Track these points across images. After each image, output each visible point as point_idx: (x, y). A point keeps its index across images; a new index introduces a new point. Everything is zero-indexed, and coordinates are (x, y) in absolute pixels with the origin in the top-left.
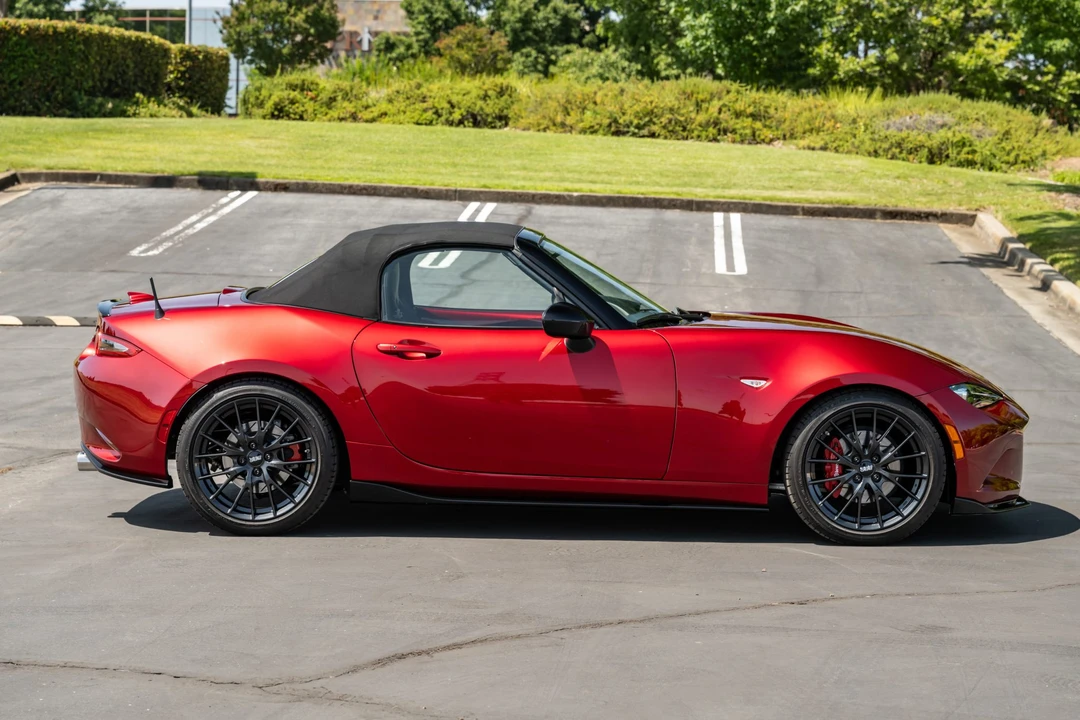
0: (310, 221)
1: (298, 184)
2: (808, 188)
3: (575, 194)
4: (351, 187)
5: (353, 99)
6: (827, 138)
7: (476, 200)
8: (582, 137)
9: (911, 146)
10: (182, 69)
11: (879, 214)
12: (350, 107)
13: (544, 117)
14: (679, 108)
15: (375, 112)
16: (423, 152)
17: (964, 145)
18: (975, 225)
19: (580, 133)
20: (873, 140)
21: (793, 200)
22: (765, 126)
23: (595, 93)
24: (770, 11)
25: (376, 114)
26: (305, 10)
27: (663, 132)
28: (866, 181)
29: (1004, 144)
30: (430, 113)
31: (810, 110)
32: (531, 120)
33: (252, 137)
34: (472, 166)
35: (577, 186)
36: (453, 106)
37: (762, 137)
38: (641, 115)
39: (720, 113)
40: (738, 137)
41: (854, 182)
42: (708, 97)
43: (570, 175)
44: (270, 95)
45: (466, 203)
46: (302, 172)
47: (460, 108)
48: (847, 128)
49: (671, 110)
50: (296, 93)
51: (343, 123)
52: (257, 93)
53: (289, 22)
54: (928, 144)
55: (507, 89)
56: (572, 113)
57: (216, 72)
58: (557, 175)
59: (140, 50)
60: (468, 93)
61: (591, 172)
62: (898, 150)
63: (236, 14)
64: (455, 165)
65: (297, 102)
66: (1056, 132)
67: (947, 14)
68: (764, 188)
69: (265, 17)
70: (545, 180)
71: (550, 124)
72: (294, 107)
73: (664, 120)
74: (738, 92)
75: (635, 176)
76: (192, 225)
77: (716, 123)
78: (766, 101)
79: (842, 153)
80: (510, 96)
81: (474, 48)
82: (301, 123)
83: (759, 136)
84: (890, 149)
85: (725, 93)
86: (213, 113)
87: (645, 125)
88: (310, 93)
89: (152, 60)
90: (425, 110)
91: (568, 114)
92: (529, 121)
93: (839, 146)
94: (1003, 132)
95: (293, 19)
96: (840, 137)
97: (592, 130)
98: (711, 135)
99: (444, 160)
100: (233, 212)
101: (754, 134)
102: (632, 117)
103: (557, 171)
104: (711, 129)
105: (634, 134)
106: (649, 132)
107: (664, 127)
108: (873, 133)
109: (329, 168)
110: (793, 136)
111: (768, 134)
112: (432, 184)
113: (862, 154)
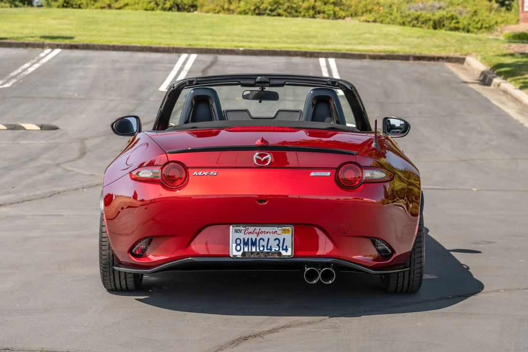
0: (93, 66)
1: (84, 45)
2: (370, 44)
3: (241, 49)
4: (114, 46)
6: (376, 16)
7: (185, 53)
8: (240, 17)
9: (423, 19)
11: (411, 58)
13: (217, 5)
15: (121, 3)
17: (453, 19)
18: (465, 64)
19: (238, 14)
20: (402, 16)
21: (363, 51)
22: (341, 9)
25: (122, 5)
27: (285, 13)
28: (401, 39)
29: (474, 18)
30: (153, 4)
33: (54, 19)
34: (181, 33)
35: (242, 44)
36: (165, 0)
37: (339, 15)
38: (272, 3)
39: (315, 2)
40: (326, 16)
41: (395, 40)
43: (236, 38)
45: (179, 54)
46: (86, 38)
48: (387, 10)
51: (104, 10)
54: (433, 18)
56: (233, 3)
58: (229, 38)
61: (248, 36)
62: (416, 22)
64: (171, 33)
66: (501, 11)
68: (346, 44)
70: (223, 41)
71: (221, 9)
72: (76, 1)
73: (285, 7)
75: (273, 38)
76: (26, 69)
77: (314, 8)
79: (385, 23)
82: (80, 10)
83: (338, 15)
84: (411, 21)
86: (28, 5)
87: (274, 9)
90: (150, 2)
91: (231, 3)
92: (209, 7)
93: (383, 20)
94: (473, 11)
96: (383, 15)
97: (245, 12)
98: (311, 15)
99: (165, 30)
100: (49, 61)
101: (335, 13)
102: (267, 5)
103: (229, 35)
104: (311, 11)
105: (269, 15)
106: (277, 13)
107: (285, 10)
108: (401, 13)
109: (100, 36)
110: (356, 15)
111: (343, 14)
112: (160, 44)
113: (396, 24)
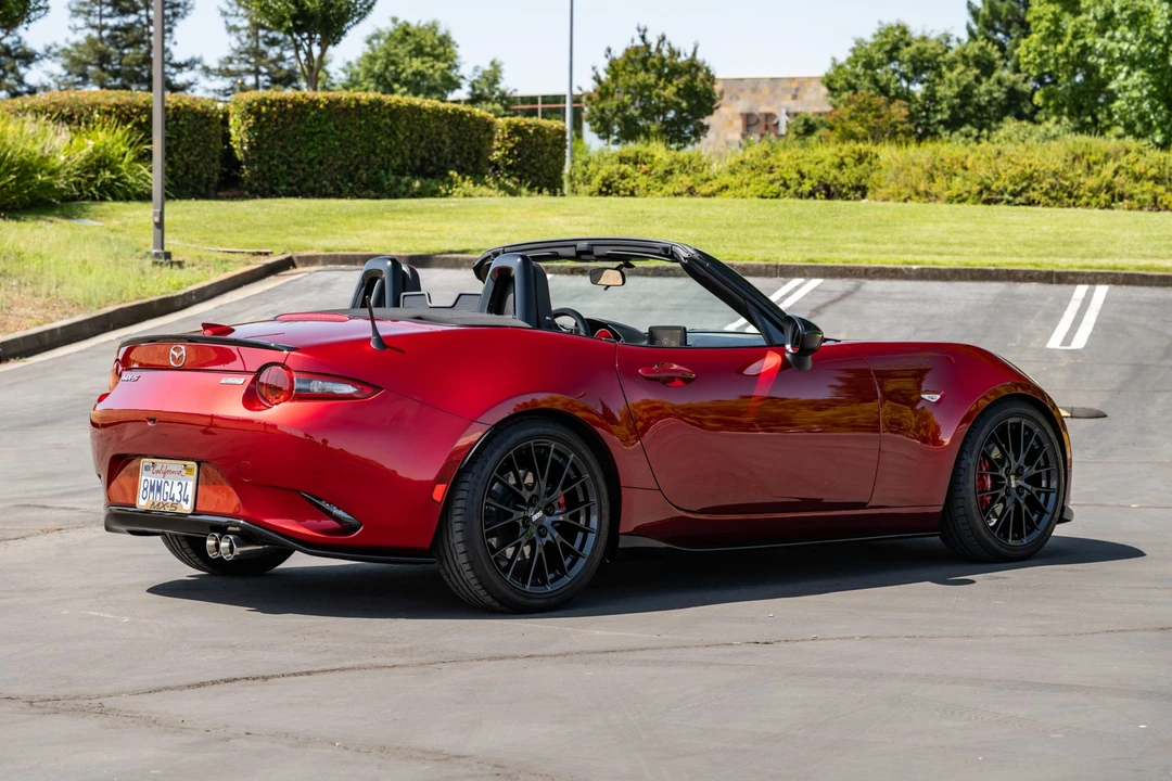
3: (916, 267)
5: (691, 171)
8: (947, 207)
10: (511, 145)
12: (687, 181)
13: (906, 186)
14: (1064, 171)
15: (716, 185)
19: (945, 202)
22: (1169, 190)
23: (967, 157)
25: (715, 188)
26: (675, 82)
27: (1044, 199)
30: (777, 184)
32: (891, 190)
35: (919, 258)
36: (802, 176)
37: (1165, 203)
38: (1018, 180)
39: (1114, 177)
40: (1134, 203)
42: (1102, 159)
43: (915, 247)
44: (599, 170)
45: (788, 279)
47: (811, 179)
49: (1055, 174)
50: (626, 166)
51: (679, 199)
52: (584, 168)
53: (658, 96)
55: (867, 156)
56: (937, 180)
58: (902, 247)
59: (459, 124)
60: (822, 161)
61: (941, 244)
63: (599, 89)
65: (628, 177)
69: (634, 92)
70: (884, 253)
71: (913, 193)
72: (624, 182)
73: (1046, 185)
74: (1140, 152)
75: (993, 246)
77: (1109, 188)
80: (870, 163)
81: (870, 119)
82: (632, 199)
83: (1161, 201)
85: (1122, 153)
87: (1023, 190)
88: (643, 166)
89: (472, 135)
90: (772, 182)
91: (934, 181)
92: (887, 190)
95: (661, 92)
97: (960, 199)
98: (1103, 202)
99: (775, 234)
101: (1155, 199)
102: (1007, 182)
104: (1102, 195)
105: (1009, 202)
106: (1028, 199)
107: (1046, 193)
112: (751, 259)
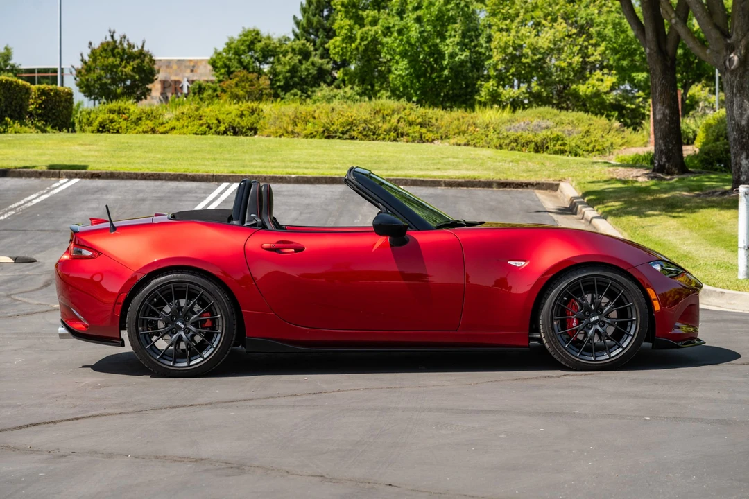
1: (107, 173)
2: (449, 169)
3: (293, 176)
4: (142, 174)
5: (153, 118)
6: (469, 138)
7: (227, 182)
8: (305, 140)
9: (524, 141)
10: (40, 102)
11: (495, 185)
12: (151, 124)
13: (280, 128)
14: (370, 120)
15: (168, 127)
16: (195, 151)
17: (558, 140)
18: (559, 190)
19: (304, 137)
20: (499, 138)
21: (438, 177)
22: (428, 131)
23: (315, 111)
24: (445, 60)
25: (168, 128)
26: (131, 64)
27: (360, 136)
28: (490, 164)
29: (585, 139)
30: (204, 127)
31: (459, 119)
32: (272, 130)
33: (82, 145)
34: (227, 159)
35: (295, 171)
36: (219, 122)
37: (427, 138)
38: (345, 125)
39: (398, 123)
40: (410, 139)
41: (481, 165)
42: (391, 113)
43: (291, 164)
44: (97, 117)
45: (219, 183)
46: (110, 165)
47: (224, 123)
48: (483, 131)
49: (365, 121)
50: (114, 115)
51: (146, 135)
52: (88, 116)
53: (122, 71)
54: (535, 139)
55: (256, 110)
56: (299, 125)
57: (63, 104)
58: (283, 164)
59: (9, 89)
60: (230, 113)
61: (306, 162)
62: (515, 144)
63: (85, 67)
64: (215, 159)
65: (115, 121)
66: (623, 131)
67: (571, 59)
68: (421, 169)
69: (106, 68)
70: (274, 168)
71: (284, 132)
72: (113, 124)
73: (360, 128)
74: (411, 109)
75: (336, 164)
76: (31, 201)
77: (396, 130)
78: (430, 114)
79: (479, 147)
80: (258, 114)
81: (247, 86)
82: (117, 135)
83: (425, 137)
84: (510, 144)
85: (402, 109)
87: (347, 131)
88: (124, 115)
89: (17, 96)
90: (201, 125)
91: (296, 125)
92: (269, 130)
93: (477, 143)
94: (585, 131)
95: (124, 69)
96: (478, 137)
97: (312, 135)
98: (392, 137)
99: (208, 156)
100: (61, 192)
101: (421, 136)
102: (339, 126)
103: (284, 161)
104: (392, 133)
105: (340, 138)
106: (350, 136)
107: (361, 133)
108: (498, 134)
109: (129, 163)
110: (447, 137)
111: (431, 136)
112: (198, 171)
113: (492, 148)
